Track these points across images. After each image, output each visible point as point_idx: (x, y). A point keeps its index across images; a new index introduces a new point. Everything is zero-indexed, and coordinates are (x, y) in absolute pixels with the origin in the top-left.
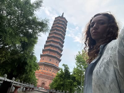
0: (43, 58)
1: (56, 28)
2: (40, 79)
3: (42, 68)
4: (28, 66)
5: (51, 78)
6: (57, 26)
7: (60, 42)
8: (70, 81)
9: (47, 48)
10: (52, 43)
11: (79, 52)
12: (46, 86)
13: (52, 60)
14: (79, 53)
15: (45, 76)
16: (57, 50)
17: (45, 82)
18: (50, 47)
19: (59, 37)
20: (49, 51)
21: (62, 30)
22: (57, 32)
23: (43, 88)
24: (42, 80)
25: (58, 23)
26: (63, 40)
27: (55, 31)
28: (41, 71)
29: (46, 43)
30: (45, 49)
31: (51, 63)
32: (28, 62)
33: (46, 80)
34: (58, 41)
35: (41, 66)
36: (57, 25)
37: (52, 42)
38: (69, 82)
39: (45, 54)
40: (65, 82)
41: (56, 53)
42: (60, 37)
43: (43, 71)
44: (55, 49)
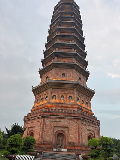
0: (46, 75)
2: (48, 123)
3: (48, 95)
12: (70, 141)
13: (67, 74)
15: (59, 112)
17: (65, 130)
23: (63, 150)
24: (55, 124)
28: (46, 102)
33: (65, 123)
35: (45, 93)
43: (53, 101)
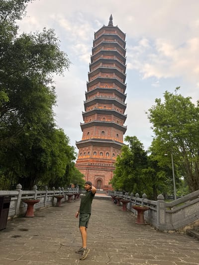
0: (87, 130)
1: (102, 57)
2: (91, 173)
3: (90, 152)
4: (46, 154)
5: (112, 167)
6: (103, 52)
7: (117, 88)
8: (148, 170)
9: (91, 109)
10: (99, 96)
11: (157, 101)
12: (105, 184)
13: (106, 133)
14: (157, 104)
15: (98, 166)
16: (113, 108)
17: (102, 178)
18: (97, 105)
19: (111, 78)
20: (96, 115)
21: (115, 58)
22: (105, 66)
23: (101, 190)
24: (96, 174)
25: (103, 44)
26: (122, 83)
27: (101, 64)
28: (89, 157)
29: (87, 99)
30: (88, 111)
31: (106, 138)
32: (44, 146)
33: (103, 173)
34: (111, 88)
35: (87, 148)
36: (103, 49)
37: (98, 94)
38: (146, 173)
39: (89, 122)
40: (136, 175)
41: (113, 116)
42: (114, 77)
43: (94, 156)
44: (108, 108)
